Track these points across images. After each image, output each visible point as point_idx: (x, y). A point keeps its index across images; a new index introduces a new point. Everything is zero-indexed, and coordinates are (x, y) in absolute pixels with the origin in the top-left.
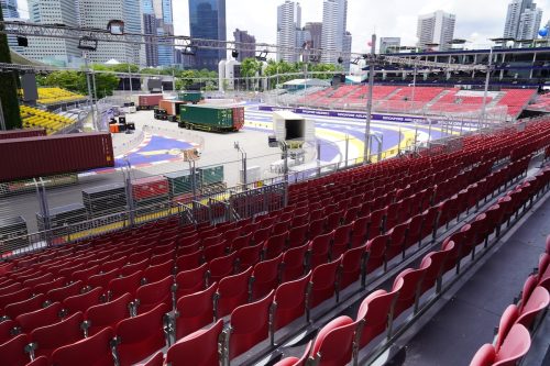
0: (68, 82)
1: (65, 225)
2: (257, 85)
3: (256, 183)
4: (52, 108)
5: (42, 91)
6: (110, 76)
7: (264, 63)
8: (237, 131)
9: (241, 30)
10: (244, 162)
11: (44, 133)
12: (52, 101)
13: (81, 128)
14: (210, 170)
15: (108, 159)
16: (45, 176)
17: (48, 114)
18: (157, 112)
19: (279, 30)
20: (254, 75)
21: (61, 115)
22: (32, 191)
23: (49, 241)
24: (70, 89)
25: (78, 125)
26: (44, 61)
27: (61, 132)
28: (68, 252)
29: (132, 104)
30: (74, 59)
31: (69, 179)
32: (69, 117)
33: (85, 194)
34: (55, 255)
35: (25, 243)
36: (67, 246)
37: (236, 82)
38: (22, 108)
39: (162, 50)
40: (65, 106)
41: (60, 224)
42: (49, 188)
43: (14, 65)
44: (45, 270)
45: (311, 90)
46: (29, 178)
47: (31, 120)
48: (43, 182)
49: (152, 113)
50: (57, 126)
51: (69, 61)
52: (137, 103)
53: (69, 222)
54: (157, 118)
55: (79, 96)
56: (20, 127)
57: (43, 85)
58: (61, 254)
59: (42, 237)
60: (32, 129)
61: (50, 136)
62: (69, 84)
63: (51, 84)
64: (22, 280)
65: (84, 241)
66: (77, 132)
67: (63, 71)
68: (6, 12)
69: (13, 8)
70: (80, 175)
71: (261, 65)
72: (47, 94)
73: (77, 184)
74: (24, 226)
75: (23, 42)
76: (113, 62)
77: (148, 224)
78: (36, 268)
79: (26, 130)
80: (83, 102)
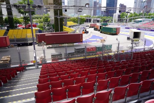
0: (74, 20)
1: (70, 56)
2: (125, 21)
3: (122, 51)
4: (70, 27)
5: (68, 23)
6: (84, 18)
7: (129, 14)
8: (117, 35)
9: (122, 4)
10: (119, 44)
11: (68, 33)
12: (70, 25)
13: (76, 32)
14: (108, 46)
15: (81, 40)
16: (67, 43)
17: (69, 28)
18: (95, 28)
19: (135, 3)
20: (124, 18)
21: (71, 28)
22: (64, 47)
23: (66, 59)
24: (74, 22)
25: (75, 31)
26: (69, 15)
27: (71, 33)
28: (71, 63)
29: (88, 26)
30: (76, 14)
31: (72, 45)
32: (73, 29)
33: (75, 49)
34: (68, 63)
35: (62, 59)
36: (71, 61)
37: (118, 20)
38: (64, 26)
39: (98, 11)
40: (72, 26)
41: (69, 55)
42: (68, 46)
43: (63, 16)
44: (66, 66)
45: (144, 22)
46: (64, 44)
47: (65, 30)
48: (66, 45)
49: (93, 29)
50: (71, 31)
51: (75, 15)
52: (90, 26)
54: (94, 30)
55: (76, 24)
56: (63, 31)
57: (68, 21)
58: (69, 63)
59: (65, 58)
60: (65, 32)
61: (69, 34)
62: (74, 21)
63: (70, 21)
64: (61, 67)
65: (74, 60)
66: (75, 33)
67: (73, 17)
68: (63, 3)
69: (64, 3)
70: (75, 44)
71: (127, 14)
73: (73, 46)
74: (61, 55)
75: (66, 11)
76: (85, 15)
77: (90, 58)
78: (64, 65)
79: (64, 32)
80: (77, 25)
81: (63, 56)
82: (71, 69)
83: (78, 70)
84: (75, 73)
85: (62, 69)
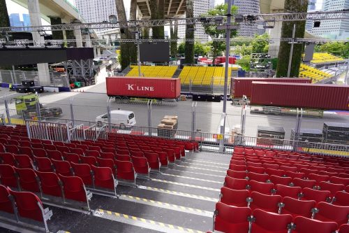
0: (335, 49)
1: (306, 141)
4: (319, 66)
5: (316, 55)
11: (310, 82)
12: (320, 62)
13: (335, 81)
16: (305, 108)
17: (316, 70)
21: (324, 71)
22: (294, 115)
23: (295, 147)
24: (335, 54)
25: (334, 79)
26: (323, 36)
27: (321, 82)
28: (306, 159)
30: (344, 33)
31: (317, 113)
32: (328, 73)
33: (325, 125)
34: (298, 157)
35: (281, 143)
36: (307, 154)
38: (302, 65)
40: (327, 66)
41: (304, 139)
42: (305, 116)
43: (304, 39)
44: (292, 164)
46: (295, 107)
47: (304, 73)
48: (302, 111)
50: (320, 78)
51: (340, 35)
53: (310, 140)
55: (340, 59)
56: (297, 76)
57: (317, 51)
58: (301, 158)
59: (291, 144)
60: (304, 78)
61: (313, 84)
62: (335, 51)
63: (323, 51)
64: (280, 164)
66: (331, 83)
67: (334, 42)
68: (309, 6)
70: (325, 112)
72: (318, 57)
73: (321, 117)
75: (317, 24)
78: (288, 161)
79: (300, 78)
80: (342, 63)
81: (287, 138)
82: (307, 175)
83: (328, 182)
84: (316, 189)
85: (283, 168)
